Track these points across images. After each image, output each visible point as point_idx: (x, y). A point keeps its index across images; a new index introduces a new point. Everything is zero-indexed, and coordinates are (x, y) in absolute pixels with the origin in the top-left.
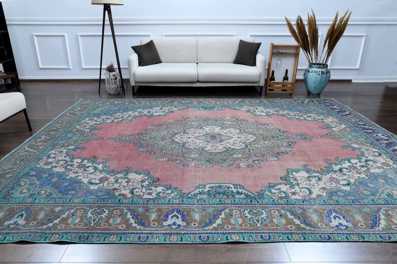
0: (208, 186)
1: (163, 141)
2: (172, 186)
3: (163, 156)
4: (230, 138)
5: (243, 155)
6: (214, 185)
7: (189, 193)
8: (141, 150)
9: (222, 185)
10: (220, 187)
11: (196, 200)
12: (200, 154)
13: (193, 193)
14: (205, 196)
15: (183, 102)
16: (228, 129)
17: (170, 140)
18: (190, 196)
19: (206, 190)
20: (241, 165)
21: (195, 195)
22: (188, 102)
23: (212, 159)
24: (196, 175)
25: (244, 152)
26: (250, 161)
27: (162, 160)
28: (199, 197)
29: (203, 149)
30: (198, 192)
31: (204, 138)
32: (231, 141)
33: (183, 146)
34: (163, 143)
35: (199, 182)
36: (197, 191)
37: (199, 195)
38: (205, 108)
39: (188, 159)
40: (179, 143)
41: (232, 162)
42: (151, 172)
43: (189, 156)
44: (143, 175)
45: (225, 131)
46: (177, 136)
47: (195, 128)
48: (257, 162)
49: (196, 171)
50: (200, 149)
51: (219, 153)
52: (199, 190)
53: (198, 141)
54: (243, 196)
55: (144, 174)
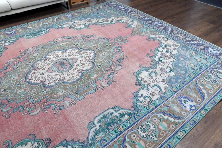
0: (96, 122)
1: (21, 88)
2: (68, 140)
3: (34, 108)
4: (76, 60)
5: (97, 74)
6: (99, 118)
7: (87, 139)
8: (4, 110)
9: (105, 113)
10: (105, 117)
11: (98, 144)
12: (65, 89)
13: (90, 138)
14: (101, 135)
15: (9, 33)
16: (68, 51)
17: (27, 84)
18: (90, 142)
19: (98, 127)
20: (103, 85)
21: (94, 138)
22: (13, 31)
23: (78, 89)
24: (78, 115)
25: (96, 71)
26: (106, 77)
27: (35, 113)
28: (98, 138)
29: (64, 82)
30: (94, 134)
31: (55, 69)
32: (78, 62)
33: (44, 85)
34: (23, 90)
35: (86, 122)
36: (92, 133)
37: (96, 137)
38: (34, 34)
39: (59, 100)
40: (37, 84)
41: (95, 86)
42: (36, 134)
43: (57, 95)
44: (29, 144)
45: (67, 54)
46: (30, 76)
47: (41, 60)
48: (111, 76)
49: (75, 110)
50: (61, 82)
51: (78, 79)
52: (92, 130)
53: (53, 74)
54: (126, 117)
55: (31, 141)
